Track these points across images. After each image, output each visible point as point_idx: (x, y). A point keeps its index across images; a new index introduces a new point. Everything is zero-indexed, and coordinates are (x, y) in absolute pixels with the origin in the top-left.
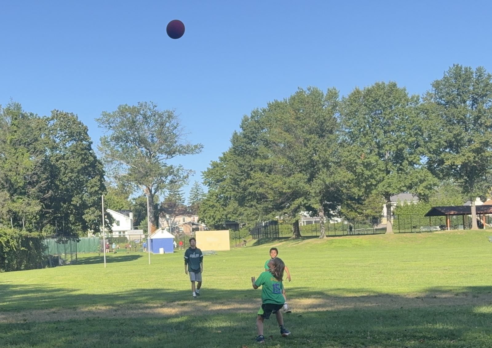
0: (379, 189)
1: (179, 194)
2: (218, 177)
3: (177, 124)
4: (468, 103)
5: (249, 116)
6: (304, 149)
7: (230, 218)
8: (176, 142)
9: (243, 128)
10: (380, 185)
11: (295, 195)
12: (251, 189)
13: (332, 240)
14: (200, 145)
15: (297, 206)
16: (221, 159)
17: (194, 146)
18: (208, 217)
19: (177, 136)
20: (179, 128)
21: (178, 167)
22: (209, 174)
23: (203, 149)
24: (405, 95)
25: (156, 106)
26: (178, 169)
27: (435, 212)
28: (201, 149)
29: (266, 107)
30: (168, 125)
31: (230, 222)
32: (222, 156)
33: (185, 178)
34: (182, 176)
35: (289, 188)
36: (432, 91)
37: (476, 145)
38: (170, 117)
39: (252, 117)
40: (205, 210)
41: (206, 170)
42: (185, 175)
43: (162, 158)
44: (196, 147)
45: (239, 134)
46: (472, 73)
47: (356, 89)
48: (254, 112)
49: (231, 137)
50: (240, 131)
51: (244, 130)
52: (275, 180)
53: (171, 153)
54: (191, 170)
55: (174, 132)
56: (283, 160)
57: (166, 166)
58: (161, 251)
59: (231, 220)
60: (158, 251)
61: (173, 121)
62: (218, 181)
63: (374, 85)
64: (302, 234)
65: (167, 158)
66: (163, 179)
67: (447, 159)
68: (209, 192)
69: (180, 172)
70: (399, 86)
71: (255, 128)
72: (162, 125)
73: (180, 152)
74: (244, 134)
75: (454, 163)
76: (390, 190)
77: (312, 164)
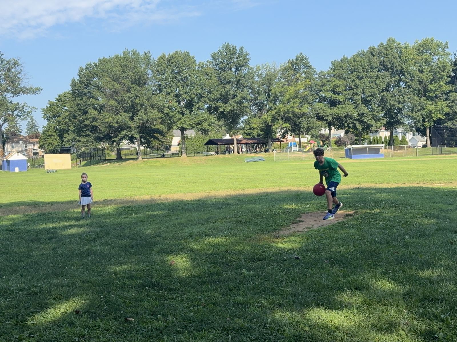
0: (178, 125)
1: (17, 126)
2: (55, 113)
3: (21, 70)
4: (233, 69)
5: (84, 68)
6: (129, 94)
7: (64, 145)
8: (19, 84)
9: (80, 76)
10: (179, 122)
11: (121, 128)
12: (87, 122)
13: (147, 161)
14: (40, 88)
15: (123, 136)
16: (57, 100)
17: (35, 88)
18: (47, 144)
19: (21, 79)
20: (22, 73)
21: (23, 104)
22: (47, 110)
23: (42, 91)
24: (194, 61)
25: (3, 55)
26: (23, 106)
27: (211, 142)
28: (41, 91)
29: (97, 62)
30: (13, 70)
31: (65, 148)
32: (58, 97)
33: (29, 113)
34: (26, 111)
35: (117, 123)
36: (211, 60)
37: (238, 99)
38: (15, 64)
39: (86, 68)
40: (45, 139)
41: (45, 108)
42: (29, 110)
43: (9, 96)
44: (37, 89)
45: (76, 81)
46: (236, 50)
47: (163, 54)
48: (88, 65)
49: (71, 82)
50: (77, 78)
51: (80, 78)
52: (107, 117)
53: (16, 93)
54: (34, 107)
55: (19, 76)
56: (112, 102)
57: (12, 103)
58: (17, 170)
59: (66, 146)
60: (14, 170)
61: (18, 68)
62: (54, 116)
63: (174, 52)
64: (123, 157)
65: (13, 97)
66: (10, 113)
67: (221, 107)
68: (48, 124)
69: (25, 108)
70: (191, 55)
71: (89, 77)
72: (9, 70)
73: (24, 93)
74: (80, 81)
75: (225, 110)
76: (185, 126)
77: (133, 106)
